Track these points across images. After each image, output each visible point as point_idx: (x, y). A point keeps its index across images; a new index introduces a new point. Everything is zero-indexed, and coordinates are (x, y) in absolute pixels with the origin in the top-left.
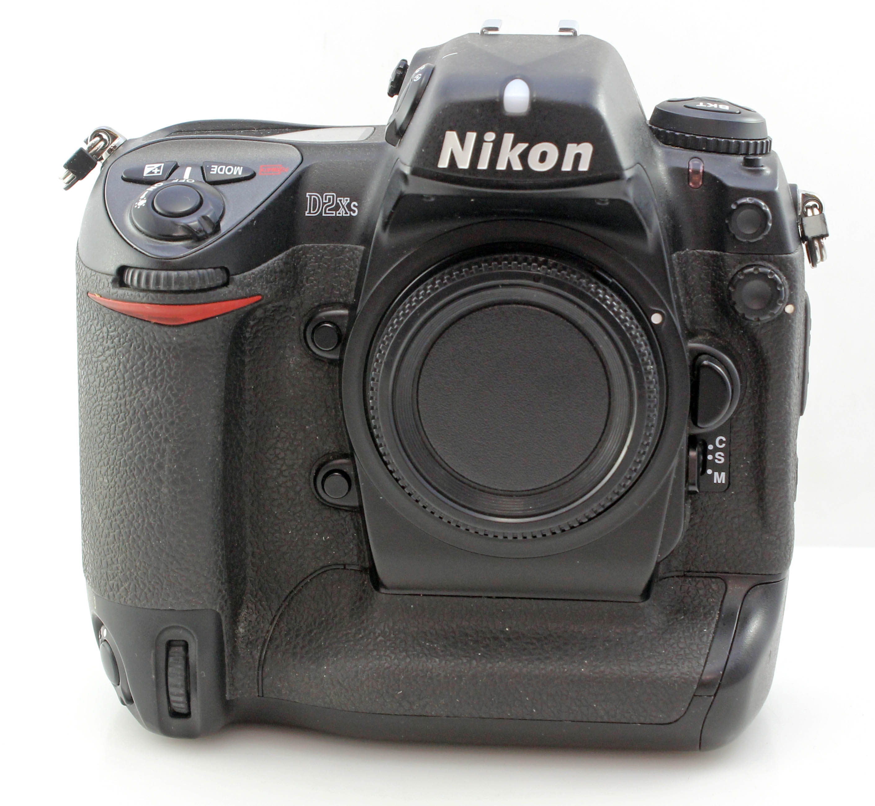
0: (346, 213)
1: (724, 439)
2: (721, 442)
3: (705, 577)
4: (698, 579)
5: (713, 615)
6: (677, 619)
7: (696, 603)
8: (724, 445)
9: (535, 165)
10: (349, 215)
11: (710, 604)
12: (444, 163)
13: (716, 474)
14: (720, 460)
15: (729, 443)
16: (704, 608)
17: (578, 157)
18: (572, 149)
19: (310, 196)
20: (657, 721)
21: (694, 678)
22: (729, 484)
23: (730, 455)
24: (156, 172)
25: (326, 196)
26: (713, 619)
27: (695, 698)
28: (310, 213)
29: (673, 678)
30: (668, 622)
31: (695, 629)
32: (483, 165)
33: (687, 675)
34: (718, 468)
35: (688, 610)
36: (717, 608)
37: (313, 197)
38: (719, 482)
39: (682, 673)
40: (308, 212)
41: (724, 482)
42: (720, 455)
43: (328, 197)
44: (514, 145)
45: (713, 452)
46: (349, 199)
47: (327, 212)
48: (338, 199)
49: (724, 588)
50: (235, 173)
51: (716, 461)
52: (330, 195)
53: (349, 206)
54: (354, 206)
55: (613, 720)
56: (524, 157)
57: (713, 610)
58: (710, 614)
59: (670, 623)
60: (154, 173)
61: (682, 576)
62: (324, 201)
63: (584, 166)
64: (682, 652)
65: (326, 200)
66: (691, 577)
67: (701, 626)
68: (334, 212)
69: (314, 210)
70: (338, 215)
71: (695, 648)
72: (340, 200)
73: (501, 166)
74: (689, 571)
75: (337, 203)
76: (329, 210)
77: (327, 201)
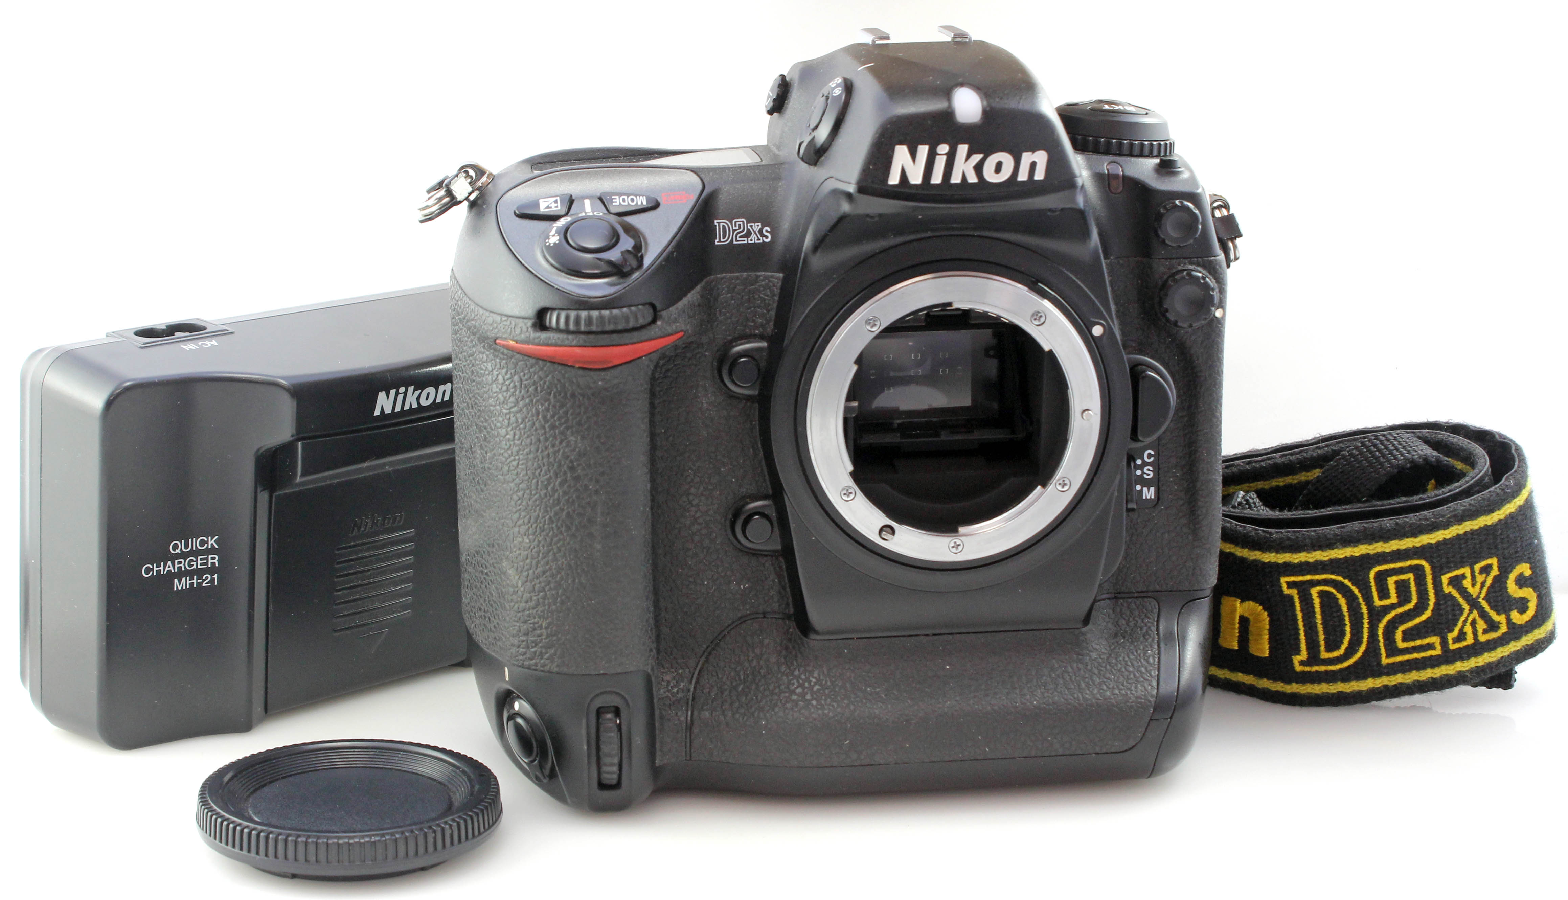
0: (759, 239)
1: (1153, 453)
2: (1149, 456)
3: (1137, 597)
4: (1130, 600)
5: (1152, 635)
6: (1117, 642)
7: (1132, 624)
8: (1152, 459)
9: (990, 176)
10: (761, 241)
11: (1146, 625)
12: (894, 179)
13: (1145, 489)
14: (1148, 475)
15: (1157, 456)
16: (1141, 629)
17: (1033, 165)
18: (1027, 158)
19: (719, 223)
20: (1113, 750)
21: (1150, 701)
22: (1158, 499)
23: (1159, 469)
24: (553, 207)
25: (736, 222)
26: (1153, 640)
27: (1151, 722)
28: (720, 241)
29: (1128, 704)
30: (1110, 647)
31: (1139, 652)
32: (937, 178)
33: (1142, 698)
34: (1147, 483)
35: (1126, 632)
36: (1154, 629)
37: (721, 224)
38: (1148, 497)
39: (1137, 698)
40: (717, 240)
41: (1153, 497)
42: (1148, 470)
43: (737, 223)
44: (969, 156)
45: (1141, 467)
46: (760, 224)
47: (738, 239)
48: (749, 225)
49: (1157, 606)
50: (639, 203)
51: (1145, 476)
52: (740, 221)
53: (761, 231)
54: (767, 231)
55: (1068, 752)
56: (979, 168)
57: (1151, 631)
58: (1149, 635)
59: (1112, 648)
60: (551, 207)
61: (1113, 598)
62: (734, 228)
63: (1039, 175)
64: (1132, 676)
65: (736, 226)
66: (1122, 598)
67: (1144, 648)
68: (746, 239)
69: (724, 238)
70: (750, 242)
71: (1143, 670)
72: (751, 226)
73: (956, 179)
74: (1119, 593)
75: (748, 230)
76: (740, 237)
77: (737, 228)
